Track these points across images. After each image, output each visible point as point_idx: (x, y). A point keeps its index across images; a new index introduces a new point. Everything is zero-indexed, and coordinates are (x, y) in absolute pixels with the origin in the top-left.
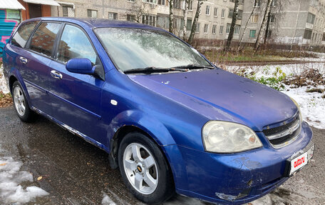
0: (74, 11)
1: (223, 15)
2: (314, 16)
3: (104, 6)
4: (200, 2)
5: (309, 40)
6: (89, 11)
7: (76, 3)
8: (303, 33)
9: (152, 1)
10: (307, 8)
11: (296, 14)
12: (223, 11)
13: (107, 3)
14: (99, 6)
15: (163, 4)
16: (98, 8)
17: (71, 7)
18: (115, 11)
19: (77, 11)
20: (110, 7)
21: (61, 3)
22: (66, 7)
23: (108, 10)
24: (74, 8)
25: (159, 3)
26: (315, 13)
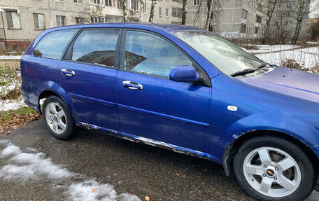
0: (19, 15)
1: (167, 14)
2: (247, 11)
3: (51, 9)
4: (154, 2)
5: (245, 35)
6: (35, 15)
7: (20, 8)
8: (240, 27)
9: (99, 3)
10: (241, 5)
11: (231, 10)
12: (167, 10)
13: (52, 6)
14: (45, 9)
15: (111, 5)
16: (44, 12)
17: (16, 11)
18: (62, 14)
19: (22, 15)
20: (57, 10)
21: (4, 8)
22: (9, 12)
23: (56, 13)
24: (18, 12)
25: (107, 5)
26: (247, 10)
